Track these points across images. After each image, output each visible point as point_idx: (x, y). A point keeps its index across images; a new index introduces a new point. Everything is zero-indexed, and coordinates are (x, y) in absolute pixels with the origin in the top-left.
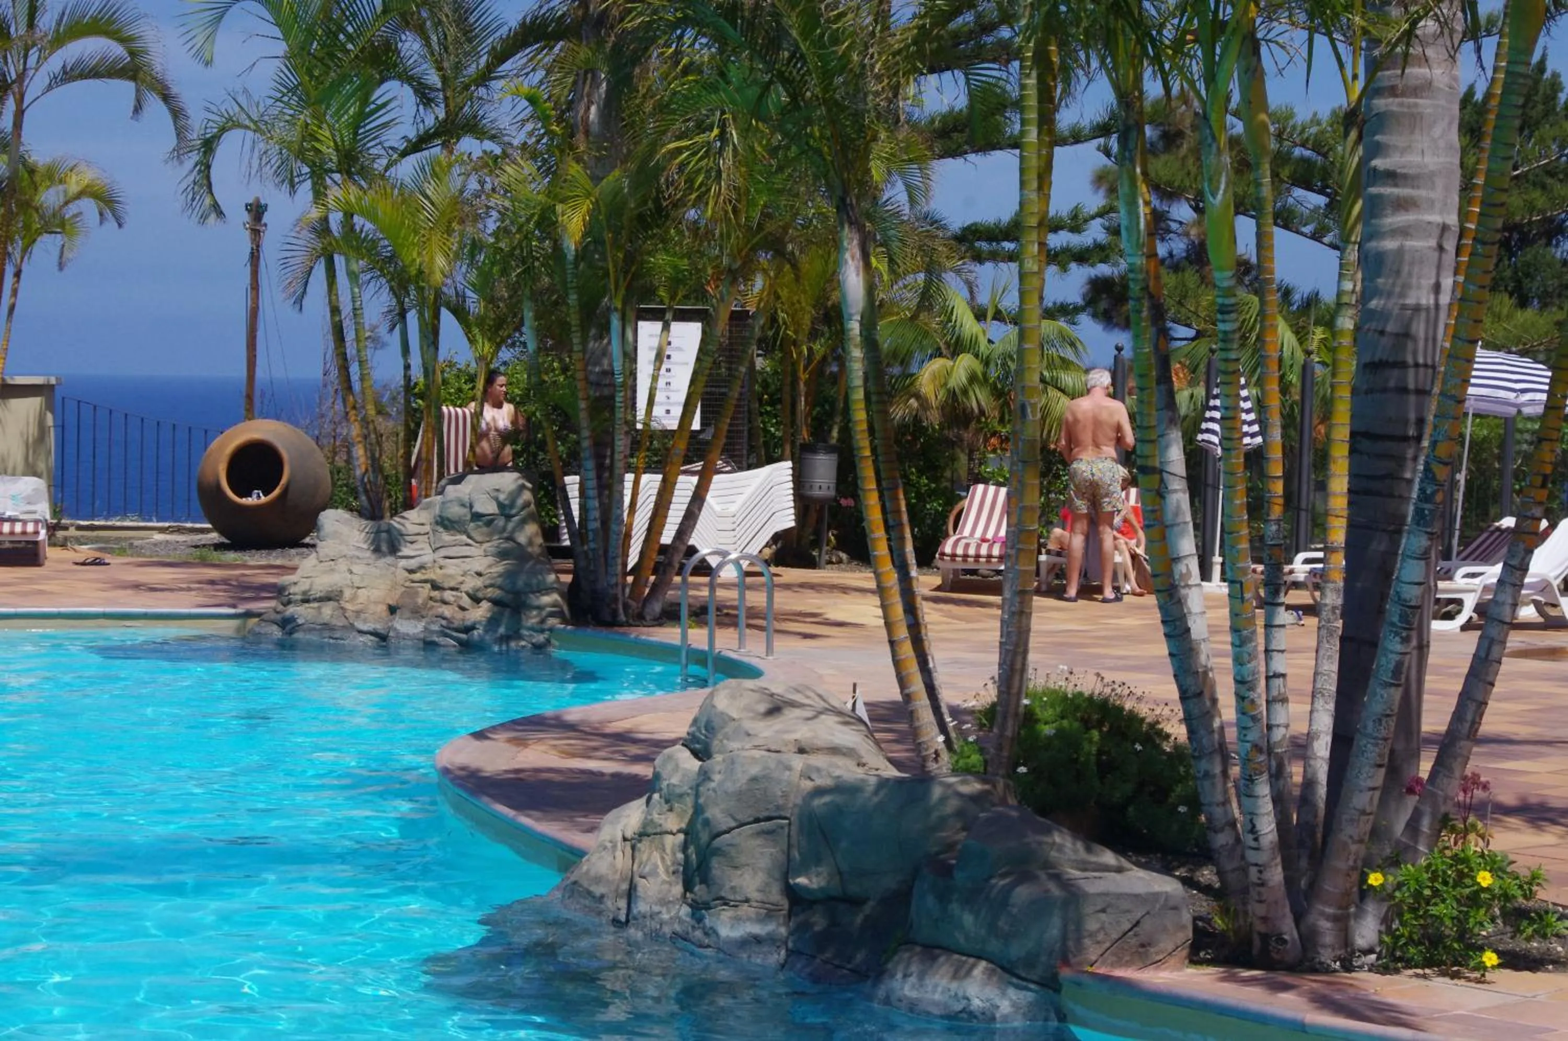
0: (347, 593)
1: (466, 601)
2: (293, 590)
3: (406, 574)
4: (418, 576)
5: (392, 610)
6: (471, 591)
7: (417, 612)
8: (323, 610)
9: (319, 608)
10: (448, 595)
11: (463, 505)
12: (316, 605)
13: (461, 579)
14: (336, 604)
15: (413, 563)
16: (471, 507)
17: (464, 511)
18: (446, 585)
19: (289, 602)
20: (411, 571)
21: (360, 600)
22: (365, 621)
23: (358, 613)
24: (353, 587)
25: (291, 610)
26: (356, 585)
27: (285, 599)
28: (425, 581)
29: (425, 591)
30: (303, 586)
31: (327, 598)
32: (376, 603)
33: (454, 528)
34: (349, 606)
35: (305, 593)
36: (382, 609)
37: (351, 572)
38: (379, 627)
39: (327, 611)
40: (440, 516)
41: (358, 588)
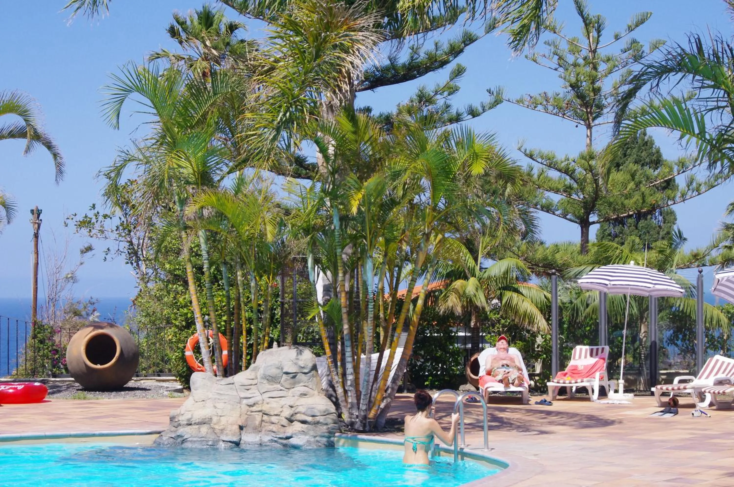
0: (215, 419)
1: (285, 422)
2: (181, 418)
3: (248, 408)
4: (254, 409)
5: (241, 428)
6: (288, 417)
7: (256, 429)
8: (201, 429)
9: (199, 428)
10: (274, 419)
11: (278, 368)
12: (197, 427)
13: (281, 409)
14: (208, 425)
15: (251, 401)
16: (282, 369)
17: (278, 371)
18: (272, 413)
19: (180, 425)
20: (250, 406)
21: (222, 423)
22: (227, 435)
23: (222, 430)
24: (217, 416)
25: (181, 431)
26: (220, 414)
27: (176, 424)
28: (259, 411)
29: (258, 417)
30: (188, 416)
31: (202, 423)
32: (232, 424)
33: (273, 381)
34: (216, 427)
35: (189, 420)
36: (236, 428)
37: (215, 407)
38: (235, 439)
39: (204, 429)
40: (264, 374)
41: (220, 416)
